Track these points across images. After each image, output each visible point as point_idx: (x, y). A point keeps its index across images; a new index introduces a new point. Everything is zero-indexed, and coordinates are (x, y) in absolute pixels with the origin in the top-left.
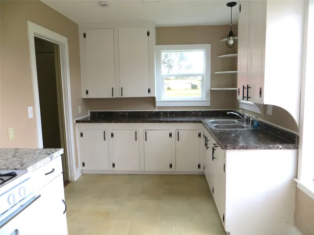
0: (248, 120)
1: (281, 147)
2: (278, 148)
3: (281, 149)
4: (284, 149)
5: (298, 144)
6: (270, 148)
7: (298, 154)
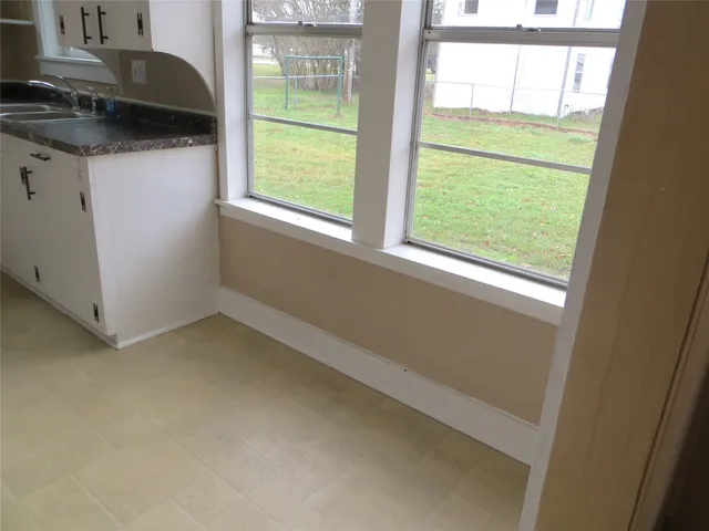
0: (84, 103)
1: (190, 141)
2: (185, 144)
3: (191, 145)
4: (196, 145)
5: (216, 133)
6: (174, 146)
7: (217, 153)
